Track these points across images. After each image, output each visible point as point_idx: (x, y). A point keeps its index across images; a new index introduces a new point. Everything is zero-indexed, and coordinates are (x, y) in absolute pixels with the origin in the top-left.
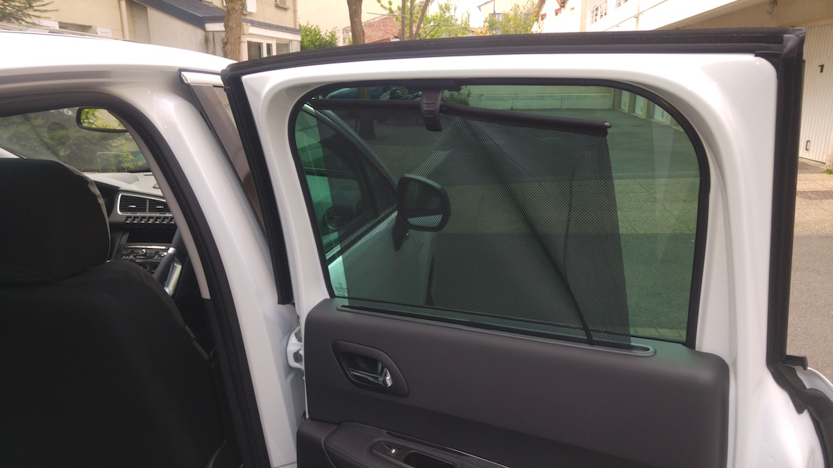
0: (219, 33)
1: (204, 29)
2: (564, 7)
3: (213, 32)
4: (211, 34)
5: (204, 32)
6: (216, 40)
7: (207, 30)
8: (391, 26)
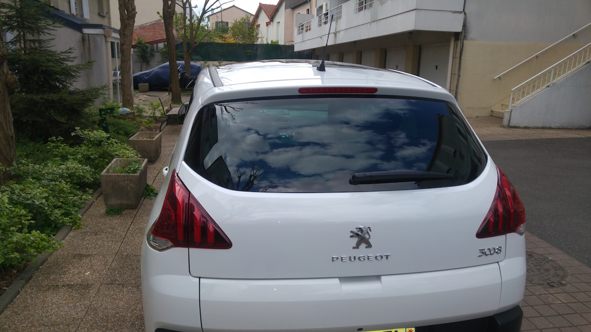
0: (93, 35)
1: (82, 32)
2: (272, 21)
3: (88, 34)
4: (87, 35)
5: (81, 34)
6: (90, 40)
7: (84, 33)
8: (158, 29)
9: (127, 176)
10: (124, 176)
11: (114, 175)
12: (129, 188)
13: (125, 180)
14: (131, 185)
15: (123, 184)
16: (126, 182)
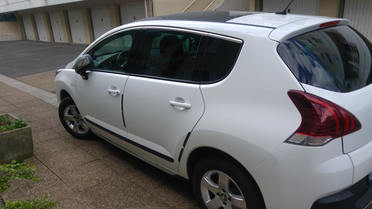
9: (20, 130)
10: (18, 131)
11: (8, 133)
12: (24, 140)
13: (19, 135)
14: (26, 137)
15: (17, 138)
16: (20, 136)
